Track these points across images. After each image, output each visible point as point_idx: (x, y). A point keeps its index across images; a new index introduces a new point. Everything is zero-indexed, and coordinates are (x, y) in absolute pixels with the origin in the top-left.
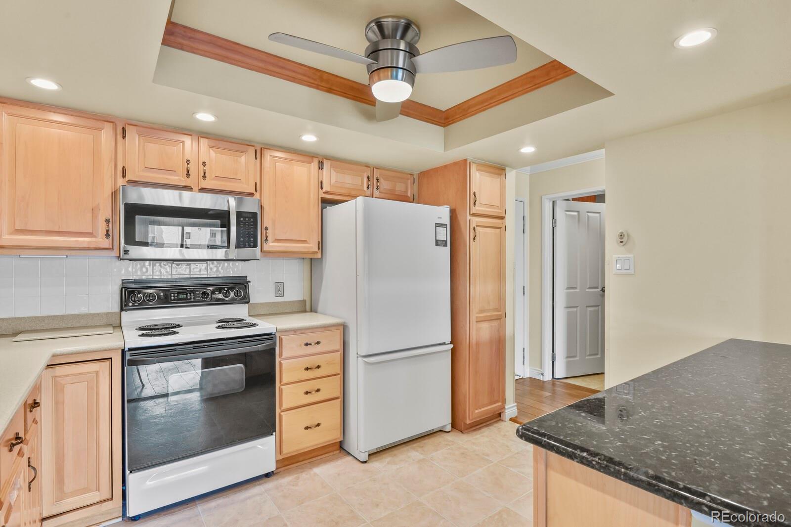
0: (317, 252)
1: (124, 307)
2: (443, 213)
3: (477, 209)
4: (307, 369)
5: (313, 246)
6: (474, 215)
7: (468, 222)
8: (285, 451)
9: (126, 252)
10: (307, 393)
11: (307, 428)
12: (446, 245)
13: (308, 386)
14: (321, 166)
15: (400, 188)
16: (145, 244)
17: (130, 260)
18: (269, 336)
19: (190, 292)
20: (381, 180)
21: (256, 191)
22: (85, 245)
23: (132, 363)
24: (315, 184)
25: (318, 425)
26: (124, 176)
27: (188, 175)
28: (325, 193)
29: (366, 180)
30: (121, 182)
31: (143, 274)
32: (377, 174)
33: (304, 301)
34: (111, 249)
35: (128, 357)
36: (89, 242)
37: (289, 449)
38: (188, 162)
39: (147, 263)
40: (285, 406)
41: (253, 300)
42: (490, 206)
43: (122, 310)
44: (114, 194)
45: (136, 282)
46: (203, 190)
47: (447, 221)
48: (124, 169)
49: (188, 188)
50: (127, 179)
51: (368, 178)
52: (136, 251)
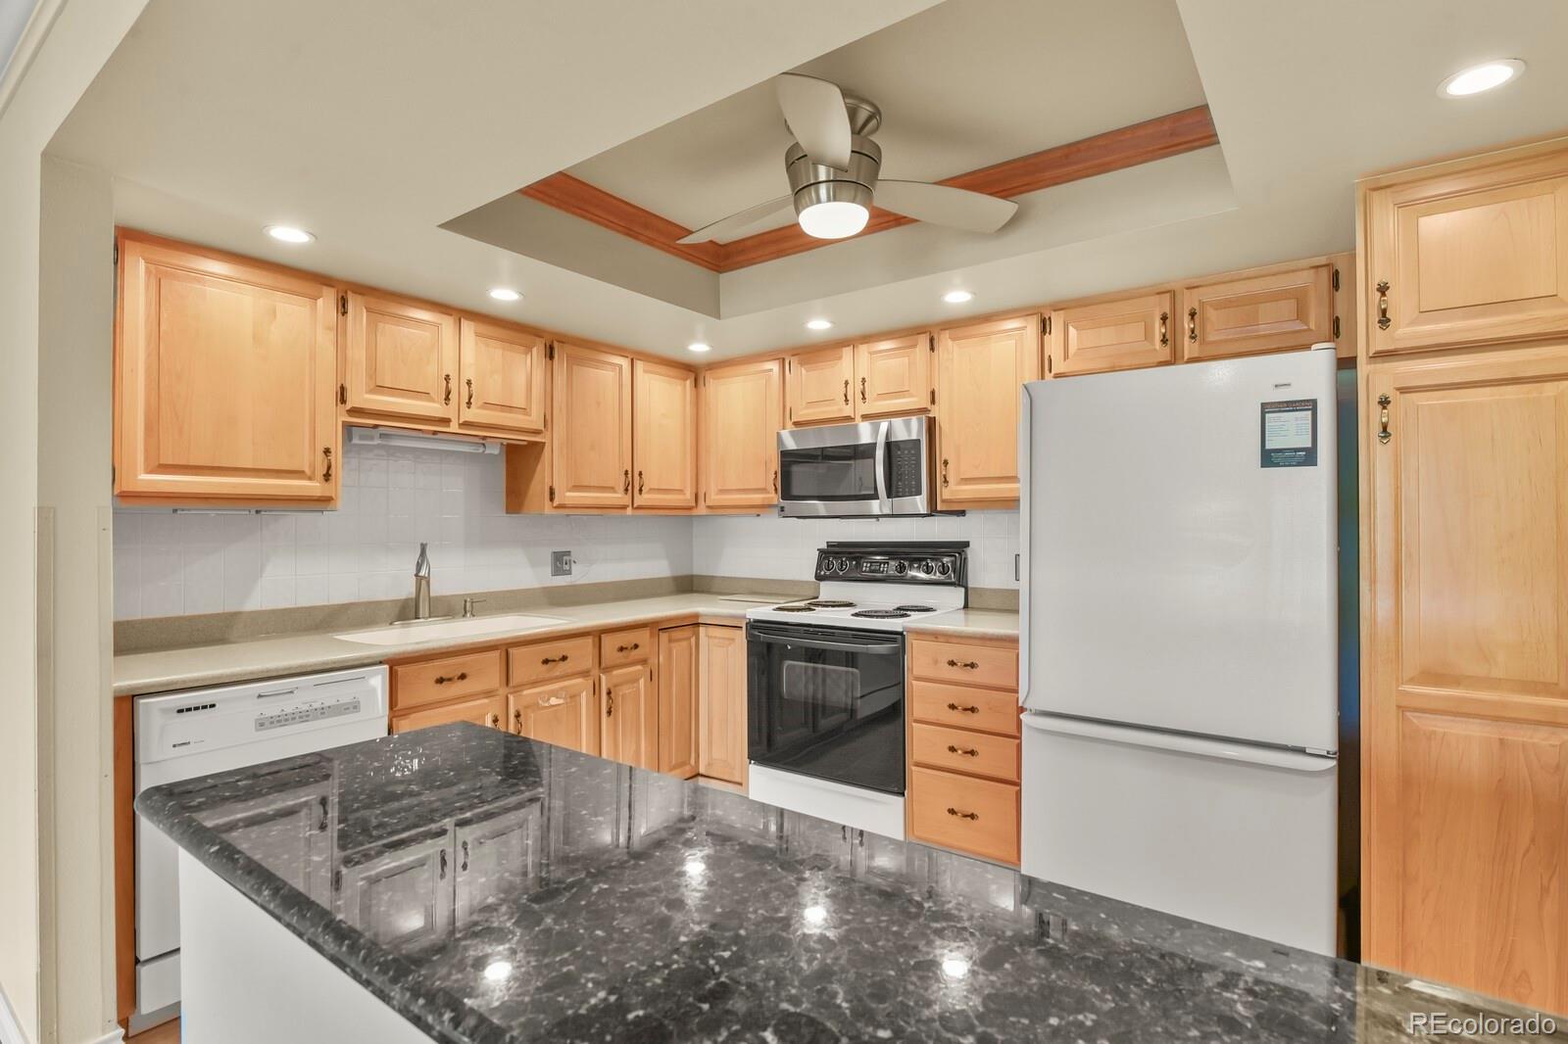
4: (952, 707)
6: (1386, 358)
7: (1379, 381)
9: (782, 509)
10: (951, 749)
11: (952, 812)
12: (1308, 462)
13: (951, 738)
14: (1045, 326)
15: (1273, 314)
20: (1207, 313)
21: (933, 403)
22: (759, 502)
25: (973, 817)
27: (846, 401)
29: (1157, 322)
36: (764, 499)
38: (846, 383)
40: (916, 758)
43: (818, 579)
46: (865, 417)
47: (1328, 379)
48: (790, 410)
49: (849, 419)
50: (792, 421)
51: (1164, 319)
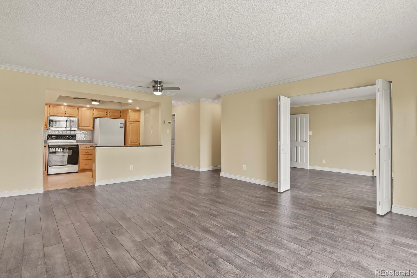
0: (92, 129)
1: (48, 139)
2: (123, 121)
3: (130, 120)
4: (86, 152)
5: (91, 128)
6: (129, 121)
7: (128, 123)
8: (80, 168)
9: (49, 128)
10: (86, 157)
11: (86, 164)
12: (123, 127)
13: (86, 156)
14: (93, 110)
15: (116, 114)
16: (53, 127)
17: (50, 130)
18: (78, 145)
19: (62, 137)
20: (111, 113)
21: (77, 116)
23: (50, 147)
24: (92, 114)
25: (88, 164)
26: (49, 114)
27: (62, 114)
28: (95, 116)
29: (106, 113)
30: (49, 115)
31: (52, 133)
32: (109, 111)
33: (91, 140)
34: (46, 128)
35: (49, 146)
37: (82, 168)
38: (62, 111)
39: (53, 131)
40: (80, 159)
41: (76, 139)
42: (134, 119)
43: (48, 140)
44: (47, 118)
45: (51, 134)
46: (65, 116)
47: (124, 122)
48: (49, 113)
49: (62, 116)
50: (50, 115)
51: (107, 112)
52: (51, 128)
